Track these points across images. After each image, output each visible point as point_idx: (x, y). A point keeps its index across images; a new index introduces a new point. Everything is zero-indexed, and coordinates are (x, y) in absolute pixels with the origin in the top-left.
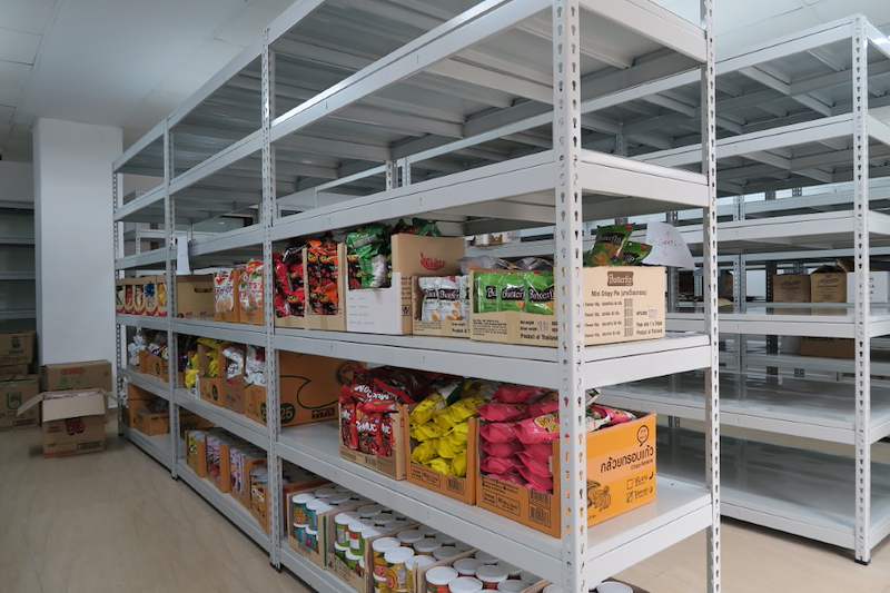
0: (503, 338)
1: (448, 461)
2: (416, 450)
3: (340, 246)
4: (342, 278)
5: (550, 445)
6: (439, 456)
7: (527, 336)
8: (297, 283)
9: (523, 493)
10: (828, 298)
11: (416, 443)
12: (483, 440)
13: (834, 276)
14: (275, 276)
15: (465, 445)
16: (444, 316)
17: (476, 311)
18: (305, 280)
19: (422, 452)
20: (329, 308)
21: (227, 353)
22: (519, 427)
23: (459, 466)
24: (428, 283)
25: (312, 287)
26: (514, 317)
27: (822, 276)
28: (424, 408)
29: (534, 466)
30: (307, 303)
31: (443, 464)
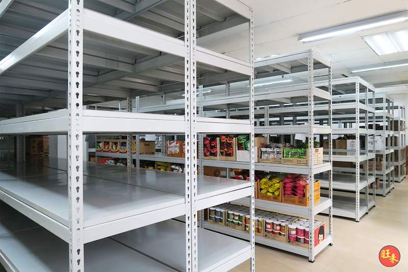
0: (292, 163)
1: (273, 193)
2: (262, 191)
3: (234, 138)
4: (235, 147)
5: (304, 187)
6: (269, 192)
7: (299, 163)
8: (215, 147)
9: (296, 198)
10: (341, 148)
11: (261, 189)
12: (284, 187)
13: (343, 140)
14: (204, 145)
15: (279, 189)
16: (270, 158)
17: (283, 157)
18: (218, 146)
19: (264, 192)
20: (229, 155)
21: (173, 167)
22: (296, 183)
23: (277, 193)
24: (264, 149)
25: (221, 149)
26: (295, 159)
27: (339, 141)
28: (264, 180)
29: (299, 191)
30: (219, 153)
31: (271, 194)
